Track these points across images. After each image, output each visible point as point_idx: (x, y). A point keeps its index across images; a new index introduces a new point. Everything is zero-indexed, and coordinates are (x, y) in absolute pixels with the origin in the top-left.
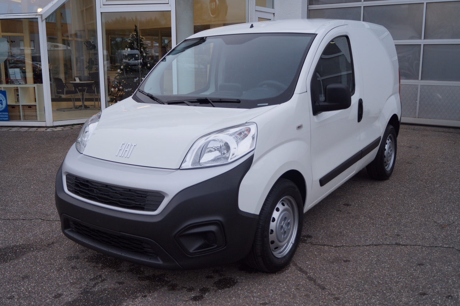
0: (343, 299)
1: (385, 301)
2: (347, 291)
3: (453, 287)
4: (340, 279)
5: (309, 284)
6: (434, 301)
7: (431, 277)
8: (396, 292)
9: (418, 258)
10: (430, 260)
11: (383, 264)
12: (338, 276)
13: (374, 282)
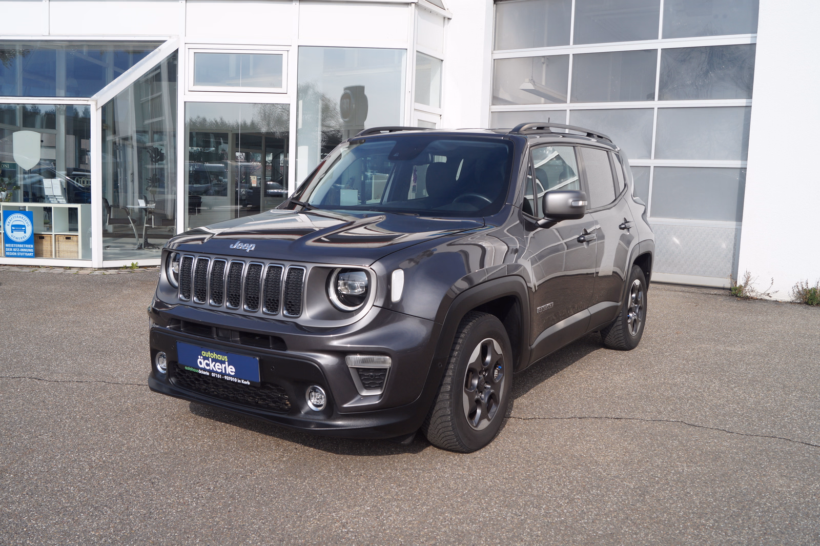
0: (534, 472)
1: (589, 474)
2: (540, 464)
3: (678, 462)
4: (530, 452)
5: (489, 457)
6: (652, 475)
7: (650, 452)
8: (603, 465)
9: (635, 432)
10: (651, 434)
11: (587, 437)
12: (527, 449)
13: (575, 455)
